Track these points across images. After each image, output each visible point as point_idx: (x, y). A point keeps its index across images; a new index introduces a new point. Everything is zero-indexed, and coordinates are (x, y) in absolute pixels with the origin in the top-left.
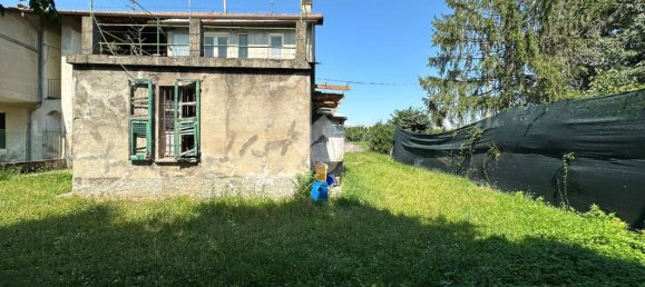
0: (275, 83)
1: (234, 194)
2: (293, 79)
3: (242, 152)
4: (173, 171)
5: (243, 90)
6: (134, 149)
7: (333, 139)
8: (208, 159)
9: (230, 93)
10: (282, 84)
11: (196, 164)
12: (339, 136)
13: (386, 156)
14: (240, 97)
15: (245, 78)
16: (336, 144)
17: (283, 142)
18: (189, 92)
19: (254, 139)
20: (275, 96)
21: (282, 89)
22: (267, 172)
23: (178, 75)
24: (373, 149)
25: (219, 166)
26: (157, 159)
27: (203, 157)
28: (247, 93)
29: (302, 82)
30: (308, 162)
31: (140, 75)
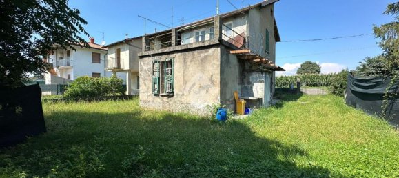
0: (203, 54)
1: (186, 112)
2: (212, 50)
3: (189, 91)
4: (166, 99)
5: (189, 60)
6: (154, 90)
7: (257, 84)
8: (177, 94)
9: (185, 62)
10: (206, 54)
11: (172, 96)
12: (261, 82)
13: (340, 98)
14: (188, 63)
15: (190, 53)
16: (259, 87)
17: (207, 86)
18: (170, 63)
19: (194, 84)
20: (203, 60)
21: (206, 57)
22: (199, 102)
23: (167, 56)
24: (334, 93)
25: (181, 98)
26: (161, 94)
27: (175, 94)
28: (191, 61)
29: (216, 52)
30: (219, 98)
31: (156, 58)
